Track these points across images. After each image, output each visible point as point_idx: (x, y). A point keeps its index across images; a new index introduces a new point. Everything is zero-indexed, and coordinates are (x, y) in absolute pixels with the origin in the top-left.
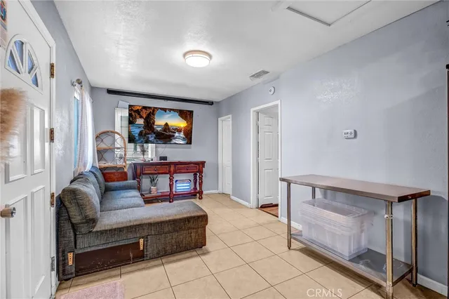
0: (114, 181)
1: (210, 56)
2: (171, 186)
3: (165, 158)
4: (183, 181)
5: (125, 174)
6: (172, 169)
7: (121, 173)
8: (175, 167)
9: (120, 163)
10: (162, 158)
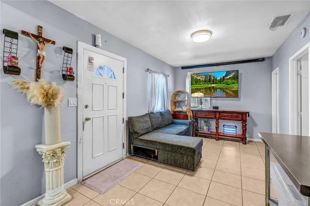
0: (180, 119)
1: (211, 33)
2: (217, 128)
3: (217, 108)
4: (229, 126)
5: (187, 116)
6: (217, 116)
7: (185, 115)
8: (220, 114)
9: (184, 109)
10: (214, 108)
